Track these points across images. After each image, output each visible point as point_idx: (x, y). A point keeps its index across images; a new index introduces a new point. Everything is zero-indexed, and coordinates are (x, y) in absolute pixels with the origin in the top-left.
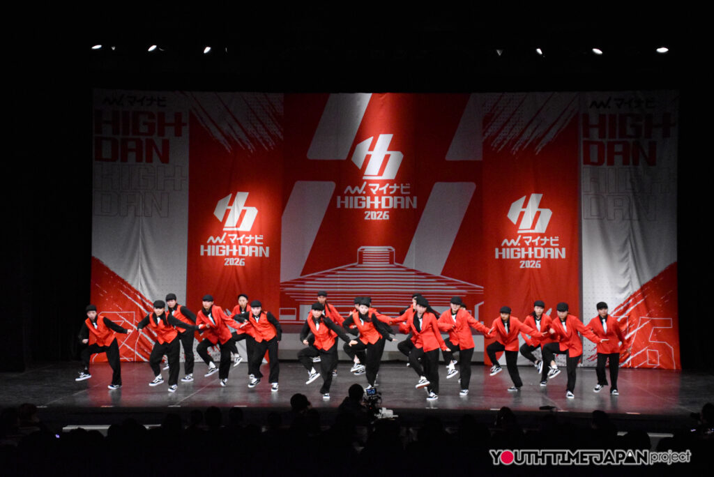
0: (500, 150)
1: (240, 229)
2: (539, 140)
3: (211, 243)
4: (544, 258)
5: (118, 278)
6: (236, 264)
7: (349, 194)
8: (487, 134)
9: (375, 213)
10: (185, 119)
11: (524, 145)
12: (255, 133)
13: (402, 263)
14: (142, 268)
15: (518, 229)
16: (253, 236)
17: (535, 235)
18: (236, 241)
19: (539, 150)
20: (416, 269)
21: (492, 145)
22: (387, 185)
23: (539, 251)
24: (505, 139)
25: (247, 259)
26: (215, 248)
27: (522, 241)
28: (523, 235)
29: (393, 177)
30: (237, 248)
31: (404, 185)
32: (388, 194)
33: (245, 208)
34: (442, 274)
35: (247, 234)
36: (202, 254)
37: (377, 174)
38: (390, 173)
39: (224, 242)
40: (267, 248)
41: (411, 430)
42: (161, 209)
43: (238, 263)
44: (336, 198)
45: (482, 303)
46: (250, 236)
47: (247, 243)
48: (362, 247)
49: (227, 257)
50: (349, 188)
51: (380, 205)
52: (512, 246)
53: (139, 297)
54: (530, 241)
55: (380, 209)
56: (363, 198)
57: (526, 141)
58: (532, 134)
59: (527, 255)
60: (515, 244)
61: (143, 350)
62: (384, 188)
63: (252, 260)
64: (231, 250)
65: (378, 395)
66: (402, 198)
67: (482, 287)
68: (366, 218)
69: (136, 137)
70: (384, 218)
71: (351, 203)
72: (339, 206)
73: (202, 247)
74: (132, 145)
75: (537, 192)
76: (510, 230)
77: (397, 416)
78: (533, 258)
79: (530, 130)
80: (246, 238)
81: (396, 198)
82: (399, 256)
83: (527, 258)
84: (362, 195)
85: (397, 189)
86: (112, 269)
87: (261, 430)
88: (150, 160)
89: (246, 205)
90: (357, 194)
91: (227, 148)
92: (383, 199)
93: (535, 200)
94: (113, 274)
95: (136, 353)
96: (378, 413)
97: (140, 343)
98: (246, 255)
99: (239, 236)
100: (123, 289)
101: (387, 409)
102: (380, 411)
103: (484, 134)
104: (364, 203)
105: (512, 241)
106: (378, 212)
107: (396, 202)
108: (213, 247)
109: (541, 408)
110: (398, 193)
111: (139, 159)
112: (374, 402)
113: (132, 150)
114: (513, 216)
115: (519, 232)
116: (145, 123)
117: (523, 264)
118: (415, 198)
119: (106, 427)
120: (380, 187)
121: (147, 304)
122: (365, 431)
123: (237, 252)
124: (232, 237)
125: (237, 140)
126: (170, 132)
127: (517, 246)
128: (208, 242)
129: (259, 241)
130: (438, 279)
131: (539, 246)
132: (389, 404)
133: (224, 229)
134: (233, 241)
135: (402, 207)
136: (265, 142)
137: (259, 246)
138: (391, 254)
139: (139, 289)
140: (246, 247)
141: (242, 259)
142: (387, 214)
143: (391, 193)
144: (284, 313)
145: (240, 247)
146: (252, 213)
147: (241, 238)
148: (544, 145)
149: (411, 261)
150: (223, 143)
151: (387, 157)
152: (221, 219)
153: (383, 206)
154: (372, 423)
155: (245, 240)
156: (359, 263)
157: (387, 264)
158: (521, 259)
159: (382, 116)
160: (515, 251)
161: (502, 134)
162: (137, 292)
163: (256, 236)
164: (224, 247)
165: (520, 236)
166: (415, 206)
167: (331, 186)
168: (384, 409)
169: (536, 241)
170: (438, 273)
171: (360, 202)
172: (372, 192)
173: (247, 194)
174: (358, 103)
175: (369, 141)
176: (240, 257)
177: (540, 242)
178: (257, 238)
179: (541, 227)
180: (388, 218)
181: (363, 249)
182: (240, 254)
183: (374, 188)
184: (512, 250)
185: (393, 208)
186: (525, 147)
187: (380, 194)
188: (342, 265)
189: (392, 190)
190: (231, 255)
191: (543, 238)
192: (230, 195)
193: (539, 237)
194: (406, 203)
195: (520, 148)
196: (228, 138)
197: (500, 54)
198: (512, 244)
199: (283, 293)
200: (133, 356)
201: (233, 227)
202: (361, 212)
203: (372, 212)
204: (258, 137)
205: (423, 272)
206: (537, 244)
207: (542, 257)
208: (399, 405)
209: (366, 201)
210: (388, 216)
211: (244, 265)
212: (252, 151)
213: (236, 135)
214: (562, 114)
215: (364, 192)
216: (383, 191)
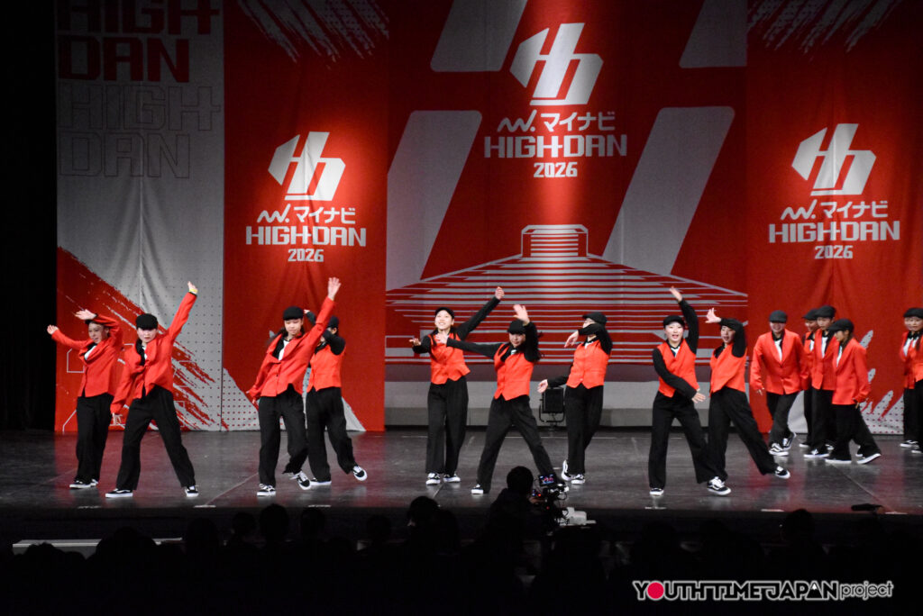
0: (779, 45)
1: (315, 197)
3: (264, 223)
4: (859, 240)
5: (104, 284)
6: (308, 259)
7: (506, 133)
8: (755, 18)
9: (552, 164)
10: (217, 2)
11: (824, 35)
12: (339, 26)
13: (601, 254)
14: (144, 267)
15: (811, 190)
16: (338, 209)
17: (843, 200)
18: (307, 218)
19: (853, 44)
20: (627, 264)
21: (764, 38)
22: (574, 114)
23: (850, 229)
24: (788, 26)
25: (327, 250)
26: (271, 232)
27: (818, 211)
28: (820, 199)
29: (584, 101)
30: (310, 231)
31: (605, 115)
32: (575, 131)
33: (323, 160)
34: (672, 273)
35: (327, 205)
36: (249, 242)
37: (555, 96)
38: (577, 95)
39: (287, 220)
40: (363, 231)
41: (618, 546)
42: (176, 164)
43: (312, 257)
44: (483, 141)
46: (333, 209)
47: (327, 221)
48: (530, 227)
49: (293, 247)
50: (506, 121)
52: (801, 220)
54: (834, 209)
55: (561, 158)
56: (532, 139)
57: (830, 28)
59: (827, 236)
60: (806, 216)
62: (569, 121)
63: (336, 252)
64: (299, 235)
66: (601, 138)
67: (745, 295)
68: (537, 175)
69: (131, 35)
70: (568, 174)
71: (508, 149)
72: (488, 154)
73: (249, 229)
74: (123, 49)
75: (847, 120)
76: (798, 191)
77: (593, 522)
78: (839, 241)
80: (326, 213)
81: (589, 138)
82: (595, 242)
83: (827, 241)
84: (529, 133)
85: (591, 122)
86: (93, 268)
87: (356, 547)
88: (154, 76)
89: (323, 155)
90: (519, 132)
91: (289, 53)
92: (567, 139)
93: (844, 134)
94: (95, 277)
96: (561, 516)
98: (326, 242)
99: (312, 210)
100: (111, 303)
101: (576, 509)
102: (564, 513)
103: (750, 19)
104: (532, 149)
105: (801, 211)
106: (558, 164)
107: (590, 146)
108: (268, 228)
109: (855, 508)
110: (594, 129)
111: (136, 75)
112: (554, 497)
113: (123, 59)
114: (802, 165)
115: (813, 194)
116: (145, 11)
117: (820, 252)
118: (624, 138)
119: (94, 543)
120: (562, 118)
122: (538, 547)
123: (311, 239)
124: (301, 212)
125: (308, 39)
126: (189, 26)
127: (809, 220)
128: (259, 220)
129: (348, 218)
130: (666, 282)
131: (850, 219)
132: (581, 502)
133: (287, 198)
134: (302, 218)
135: (601, 154)
136: (355, 41)
137: (347, 227)
138: (581, 237)
139: (142, 304)
140: (326, 229)
141: (318, 251)
142: (573, 166)
143: (581, 129)
144: (392, 344)
145: (315, 230)
146: (335, 169)
147: (317, 214)
148: (863, 33)
149: (620, 248)
150: (283, 45)
151: (574, 65)
152: (280, 180)
153: (567, 153)
154: (550, 534)
155: (323, 217)
156: (525, 256)
157: (574, 256)
158: (816, 243)
160: (806, 229)
161: (783, 17)
162: (139, 309)
163: (343, 209)
164: (286, 229)
165: (815, 202)
166: (623, 152)
167: (473, 120)
168: (571, 510)
169: (845, 209)
170: (666, 272)
171: (526, 147)
172: (546, 129)
173: (326, 135)
176: (316, 247)
177: (852, 212)
178: (344, 213)
179: (854, 185)
180: (575, 174)
181: (531, 231)
182: (316, 241)
183: (551, 120)
184: (801, 226)
185: (584, 156)
186: (826, 39)
187: (561, 131)
188: (491, 260)
189: (583, 123)
190: (299, 244)
191: (859, 204)
192: (297, 139)
193: (850, 203)
194: (606, 147)
195: (818, 41)
196: (291, 35)
198: (801, 216)
199: (390, 310)
201: (304, 194)
202: (527, 165)
203: (547, 165)
204: (344, 33)
205: (640, 269)
206: (846, 216)
207: (855, 238)
208: (598, 503)
209: (535, 144)
210: (575, 170)
211: (322, 260)
212: (334, 60)
213: (306, 30)
216: (566, 125)
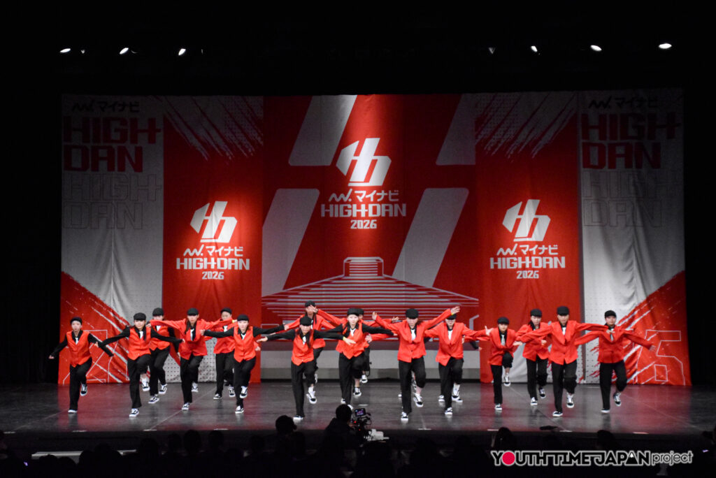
0: (494, 153)
1: (219, 241)
2: (535, 142)
3: (188, 256)
4: (542, 268)
5: (90, 294)
6: (214, 278)
7: (334, 202)
8: (480, 137)
9: (362, 222)
10: (160, 125)
11: (519, 148)
12: (233, 138)
13: (391, 274)
14: (114, 283)
15: (514, 238)
16: (233, 247)
17: (532, 244)
18: (214, 253)
19: (536, 153)
20: (407, 281)
21: (485, 148)
22: (375, 192)
23: (537, 261)
24: (499, 142)
25: (226, 273)
26: (192, 262)
27: (518, 250)
28: (519, 243)
29: (380, 183)
30: (216, 261)
31: (393, 192)
32: (375, 202)
33: (224, 218)
34: (434, 286)
35: (226, 245)
36: (178, 267)
37: (363, 180)
38: (377, 179)
39: (202, 255)
40: (248, 261)
41: (402, 453)
42: (134, 221)
43: (217, 277)
44: (320, 207)
45: (477, 316)
46: (230, 248)
47: (226, 255)
48: (349, 258)
49: (205, 270)
50: (334, 195)
51: (367, 213)
52: (508, 255)
53: (112, 314)
54: (527, 249)
55: (367, 217)
56: (349, 206)
57: (522, 144)
58: (527, 136)
59: (524, 265)
60: (511, 253)
61: (117, 371)
62: (371, 196)
63: (231, 274)
64: (209, 263)
65: (367, 415)
66: (391, 206)
67: (477, 300)
68: (353, 227)
69: (107, 144)
70: (371, 227)
71: (336, 212)
72: (323, 215)
73: (178, 260)
74: (103, 153)
75: (534, 198)
76: (506, 238)
77: (387, 438)
78: (531, 268)
79: (526, 131)
80: (225, 250)
81: (384, 206)
82: (388, 267)
83: (524, 268)
84: (347, 202)
85: (385, 196)
86: (83, 284)
87: (243, 454)
88: (122, 169)
89: (224, 215)
90: (342, 202)
91: (203, 154)
92: (371, 206)
93: (531, 206)
94: (84, 290)
95: (109, 373)
96: (367, 434)
97: (113, 363)
98: (225, 268)
99: (217, 248)
100: (94, 306)
101: (377, 430)
102: (370, 432)
103: (476, 137)
104: (349, 212)
105: (508, 250)
106: (365, 221)
107: (384, 211)
108: (190, 259)
109: (542, 428)
110: (386, 200)
111: (111, 168)
112: (364, 423)
113: (103, 159)
114: (509, 224)
115: (515, 240)
116: (116, 130)
117: (520, 275)
118: (404, 206)
119: (79, 454)
120: (367, 194)
121: (121, 321)
122: (354, 454)
123: (216, 266)
124: (210, 250)
125: (214, 146)
126: (143, 139)
127: (513, 256)
128: (185, 254)
129: (238, 253)
130: (430, 291)
131: (537, 255)
132: (379, 426)
133: (202, 241)
134: (211, 253)
135: (391, 215)
136: (243, 147)
137: (238, 258)
138: (380, 265)
139: (112, 306)
140: (225, 260)
141: (220, 273)
142: (375, 222)
143: (379, 200)
145: (219, 260)
146: (231, 223)
147: (220, 251)
148: (540, 148)
149: (400, 273)
150: (199, 149)
151: (374, 163)
152: (198, 230)
153: (371, 215)
154: (362, 446)
155: (224, 252)
156: (345, 276)
157: (375, 276)
158: (517, 269)
159: (368, 118)
160: (512, 261)
161: (495, 137)
162: (110, 309)
163: (236, 248)
164: (201, 260)
165: (516, 245)
166: (404, 214)
167: (315, 194)
168: (374, 431)
169: (534, 249)
170: (429, 285)
171: (346, 211)
172: (357, 200)
173: (226, 203)
174: (343, 106)
175: (355, 145)
176: (219, 271)
177: (538, 251)
178: (236, 250)
179: (539, 235)
180: (375, 227)
181: (349, 261)
182: (219, 267)
183: (361, 195)
184: (509, 259)
185: (380, 216)
186: (521, 150)
187: (367, 201)
188: (327, 277)
189: (380, 197)
190: (209, 269)
191: (541, 246)
192: (208, 205)
193: (536, 246)
194: (394, 211)
195: (516, 151)
196: (205, 144)
197: (492, 52)
198: (508, 254)
199: (264, 309)
200: (106, 377)
201: (212, 239)
202: (347, 221)
203: (359, 221)
204: (236, 142)
205: (414, 283)
206: (534, 253)
207: (540, 266)
208: (389, 426)
209: (352, 209)
210: (375, 225)
211: (223, 278)
212: (230, 158)
213: (214, 142)
214: (559, 115)
215: (350, 200)
216: (370, 198)
